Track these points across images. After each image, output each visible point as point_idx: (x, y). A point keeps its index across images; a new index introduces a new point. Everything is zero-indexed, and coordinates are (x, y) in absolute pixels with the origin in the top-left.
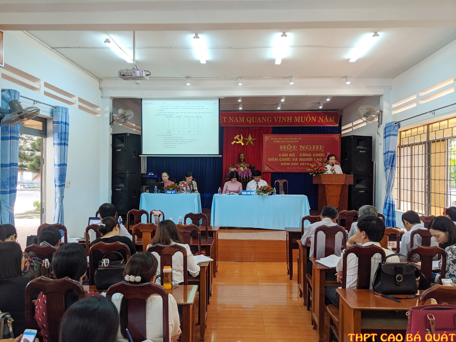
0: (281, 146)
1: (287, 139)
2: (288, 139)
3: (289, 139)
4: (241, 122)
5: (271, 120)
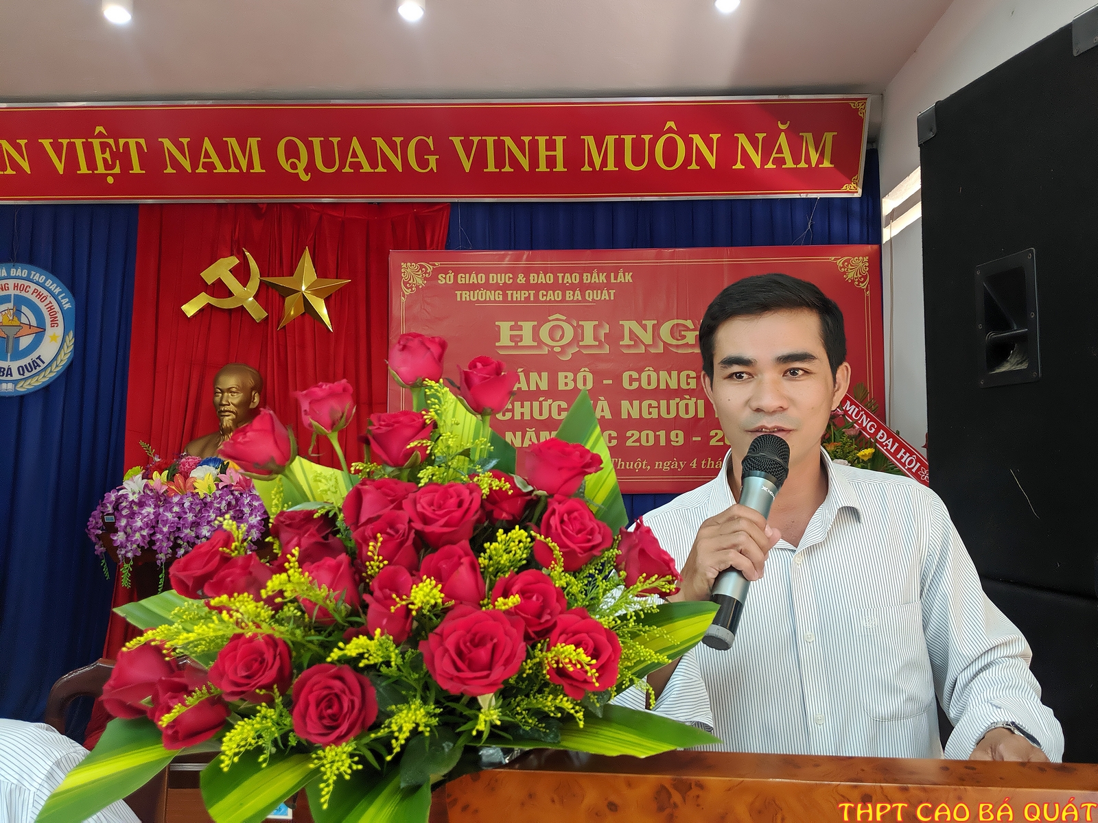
0: (505, 327)
1: (542, 279)
2: (550, 278)
3: (556, 278)
4: (245, 171)
5: (432, 160)
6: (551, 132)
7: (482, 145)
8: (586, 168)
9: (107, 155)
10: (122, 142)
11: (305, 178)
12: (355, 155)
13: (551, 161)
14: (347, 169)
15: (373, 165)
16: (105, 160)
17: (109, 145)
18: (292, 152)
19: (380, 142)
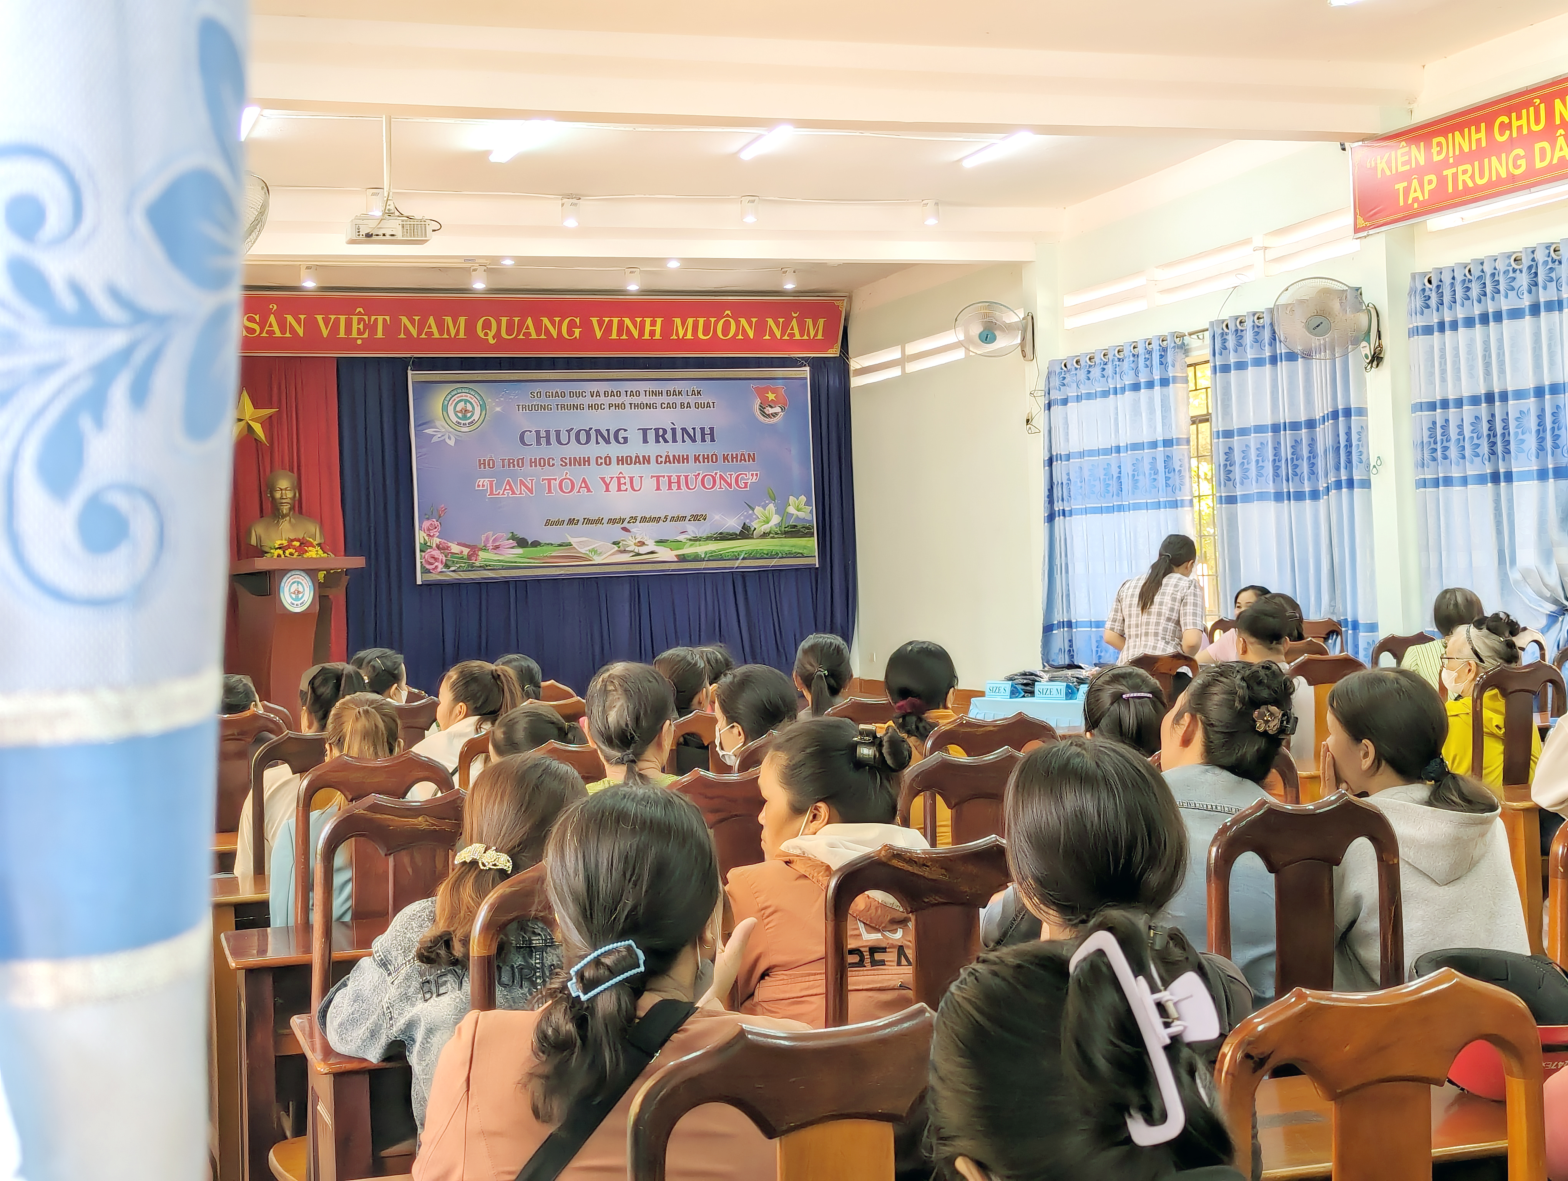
4: (453, 337)
5: (577, 332)
6: (654, 316)
7: (611, 322)
8: (674, 337)
9: (361, 326)
10: (373, 318)
11: (492, 341)
12: (528, 328)
13: (652, 333)
14: (521, 337)
15: (538, 333)
16: (359, 328)
17: (364, 320)
18: (487, 326)
19: (546, 321)
